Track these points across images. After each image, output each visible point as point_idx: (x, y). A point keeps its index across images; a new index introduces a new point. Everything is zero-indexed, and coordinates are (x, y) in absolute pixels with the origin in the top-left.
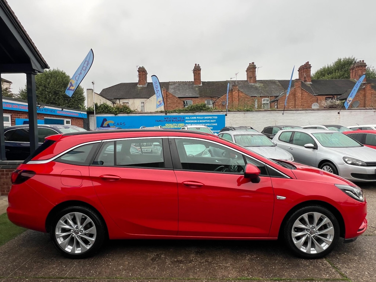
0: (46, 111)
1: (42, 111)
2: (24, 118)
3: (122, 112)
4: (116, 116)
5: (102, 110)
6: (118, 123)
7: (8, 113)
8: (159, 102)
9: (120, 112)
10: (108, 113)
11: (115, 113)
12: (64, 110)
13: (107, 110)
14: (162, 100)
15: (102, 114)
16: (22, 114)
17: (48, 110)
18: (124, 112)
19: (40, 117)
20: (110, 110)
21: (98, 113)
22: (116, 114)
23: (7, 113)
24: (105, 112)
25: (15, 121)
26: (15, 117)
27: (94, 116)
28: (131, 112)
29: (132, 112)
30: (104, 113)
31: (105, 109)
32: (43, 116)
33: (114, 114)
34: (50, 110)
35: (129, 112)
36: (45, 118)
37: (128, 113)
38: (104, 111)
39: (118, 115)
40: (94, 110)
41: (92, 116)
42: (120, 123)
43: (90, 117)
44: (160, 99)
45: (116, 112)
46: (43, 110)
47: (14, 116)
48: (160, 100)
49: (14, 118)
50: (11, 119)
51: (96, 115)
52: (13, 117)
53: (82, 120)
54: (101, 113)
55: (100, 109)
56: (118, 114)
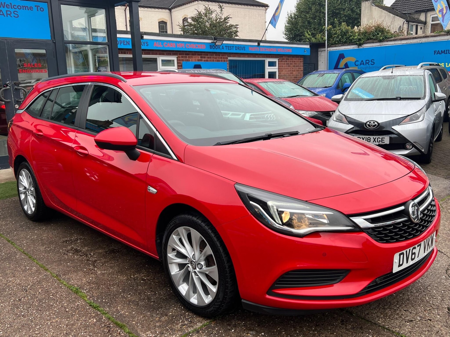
0: (230, 48)
1: (223, 48)
2: (196, 60)
3: (371, 39)
4: (361, 48)
5: (338, 40)
6: (362, 61)
7: (173, 55)
8: (440, 11)
9: (368, 39)
10: (347, 44)
11: (357, 42)
12: (260, 45)
13: (346, 38)
14: (446, 7)
15: (337, 45)
16: (193, 55)
17: (233, 47)
18: (375, 39)
19: (221, 58)
20: (350, 37)
21: (332, 46)
22: (360, 45)
23: (171, 55)
24: (343, 41)
25: (182, 66)
26: (183, 60)
27: (325, 51)
28: (386, 39)
29: (388, 38)
30: (340, 45)
31: (342, 37)
32: (226, 57)
33: (356, 44)
34: (236, 47)
35: (383, 39)
36: (230, 58)
37: (380, 41)
38: (340, 40)
39: (363, 46)
40: (325, 40)
41: (322, 51)
42: (366, 61)
43: (319, 53)
44: (441, 6)
45: (360, 40)
46: (225, 48)
47: (181, 59)
48: (441, 8)
49: (181, 62)
50: (178, 63)
51: (329, 49)
52: (180, 60)
53: (300, 59)
54: (336, 44)
55: (334, 37)
56: (363, 44)
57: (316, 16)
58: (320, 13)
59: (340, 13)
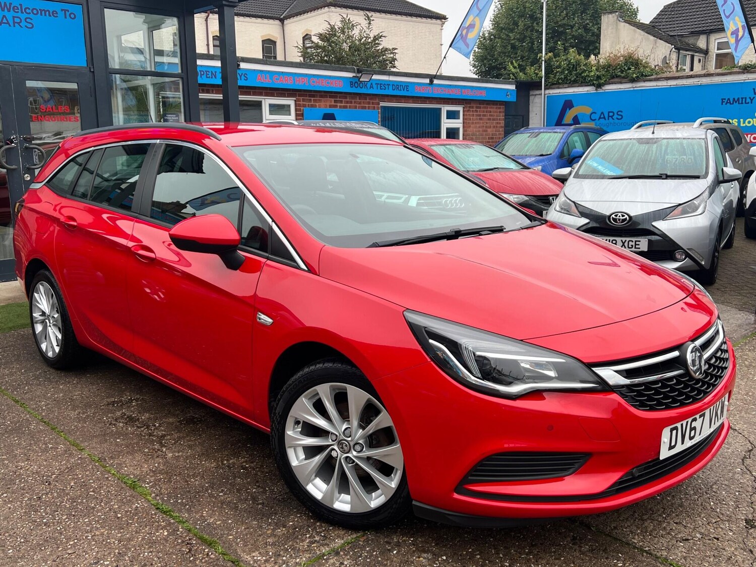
0: (383, 87)
1: (371, 87)
2: (326, 106)
3: (617, 77)
4: (600, 91)
5: (563, 77)
6: (602, 113)
7: (288, 97)
8: (732, 34)
9: (613, 77)
10: (577, 85)
11: (595, 82)
12: (434, 82)
13: (576, 74)
14: (743, 27)
15: (561, 86)
16: (321, 96)
17: (389, 85)
18: (624, 78)
19: (369, 103)
20: (582, 73)
21: (554, 86)
22: (599, 86)
23: (285, 97)
24: (570, 79)
25: (302, 115)
26: (304, 106)
27: (541, 94)
28: (642, 77)
29: (646, 76)
30: (566, 86)
31: (570, 73)
32: (377, 101)
33: (593, 85)
34: (393, 85)
35: (637, 77)
36: (382, 104)
37: (633, 81)
38: (566, 77)
39: (603, 88)
40: (542, 77)
41: (536, 95)
42: (609, 112)
43: (531, 98)
44: (736, 24)
45: (599, 77)
46: (375, 86)
47: (301, 103)
48: (735, 29)
49: (302, 108)
50: (296, 110)
51: (547, 92)
52: (300, 105)
53: (500, 108)
54: (559, 84)
55: (557, 72)
56: (604, 84)
57: (525, 37)
58: (532, 31)
59: (566, 33)
